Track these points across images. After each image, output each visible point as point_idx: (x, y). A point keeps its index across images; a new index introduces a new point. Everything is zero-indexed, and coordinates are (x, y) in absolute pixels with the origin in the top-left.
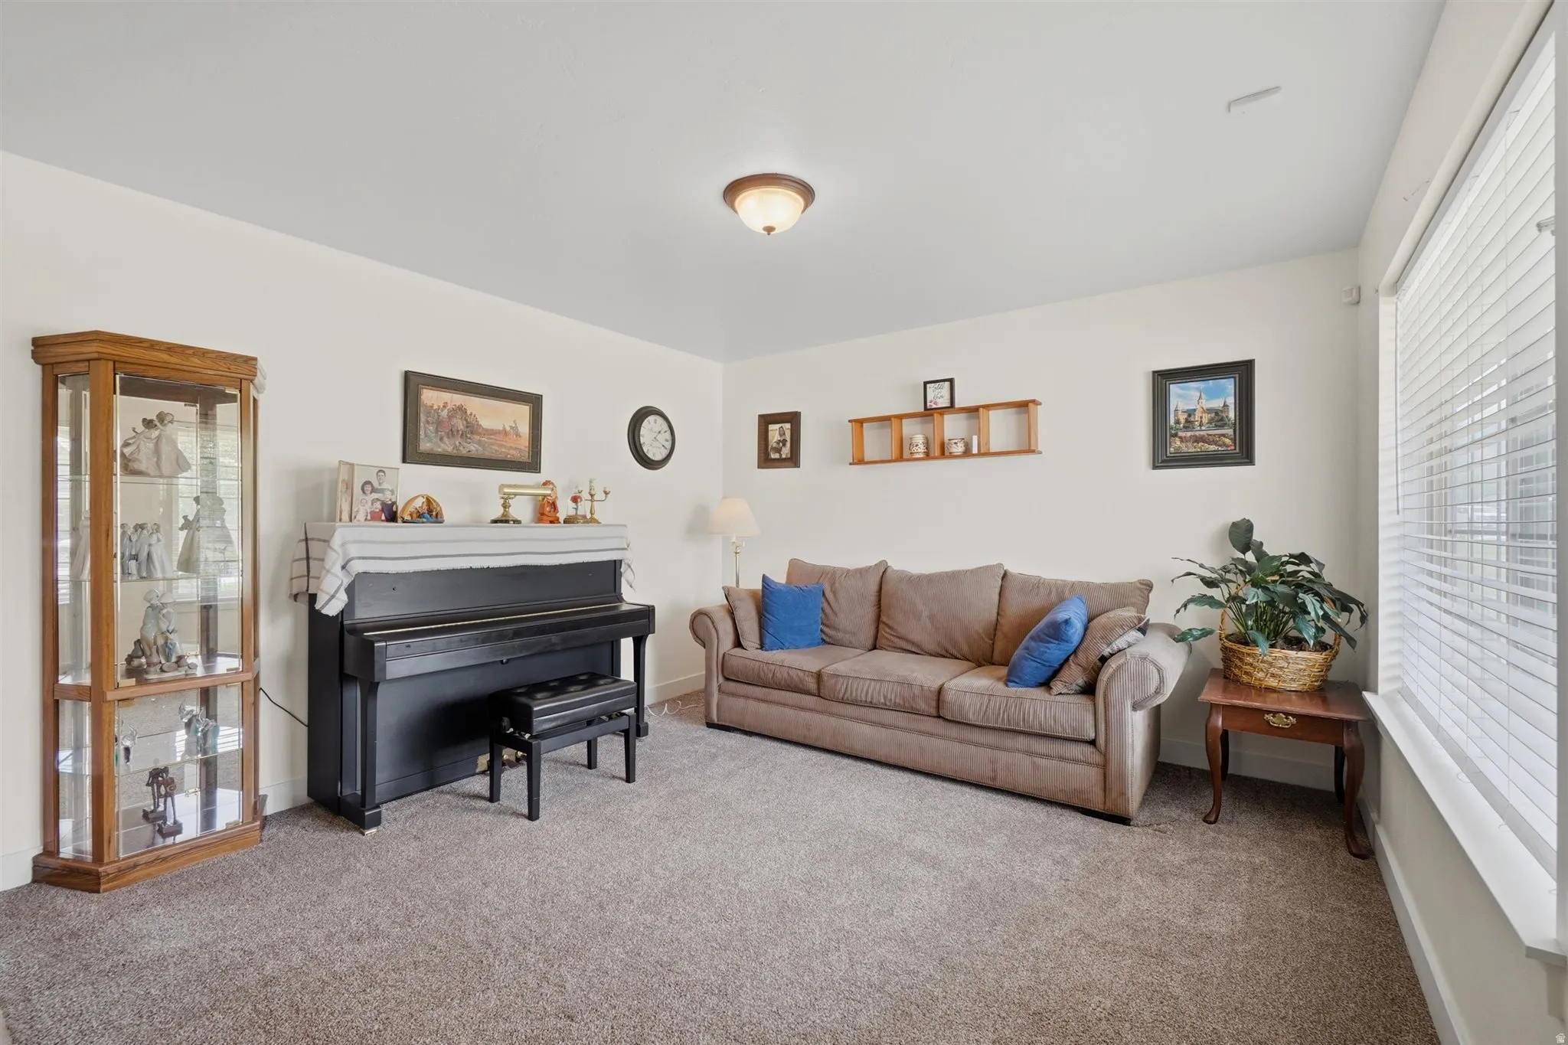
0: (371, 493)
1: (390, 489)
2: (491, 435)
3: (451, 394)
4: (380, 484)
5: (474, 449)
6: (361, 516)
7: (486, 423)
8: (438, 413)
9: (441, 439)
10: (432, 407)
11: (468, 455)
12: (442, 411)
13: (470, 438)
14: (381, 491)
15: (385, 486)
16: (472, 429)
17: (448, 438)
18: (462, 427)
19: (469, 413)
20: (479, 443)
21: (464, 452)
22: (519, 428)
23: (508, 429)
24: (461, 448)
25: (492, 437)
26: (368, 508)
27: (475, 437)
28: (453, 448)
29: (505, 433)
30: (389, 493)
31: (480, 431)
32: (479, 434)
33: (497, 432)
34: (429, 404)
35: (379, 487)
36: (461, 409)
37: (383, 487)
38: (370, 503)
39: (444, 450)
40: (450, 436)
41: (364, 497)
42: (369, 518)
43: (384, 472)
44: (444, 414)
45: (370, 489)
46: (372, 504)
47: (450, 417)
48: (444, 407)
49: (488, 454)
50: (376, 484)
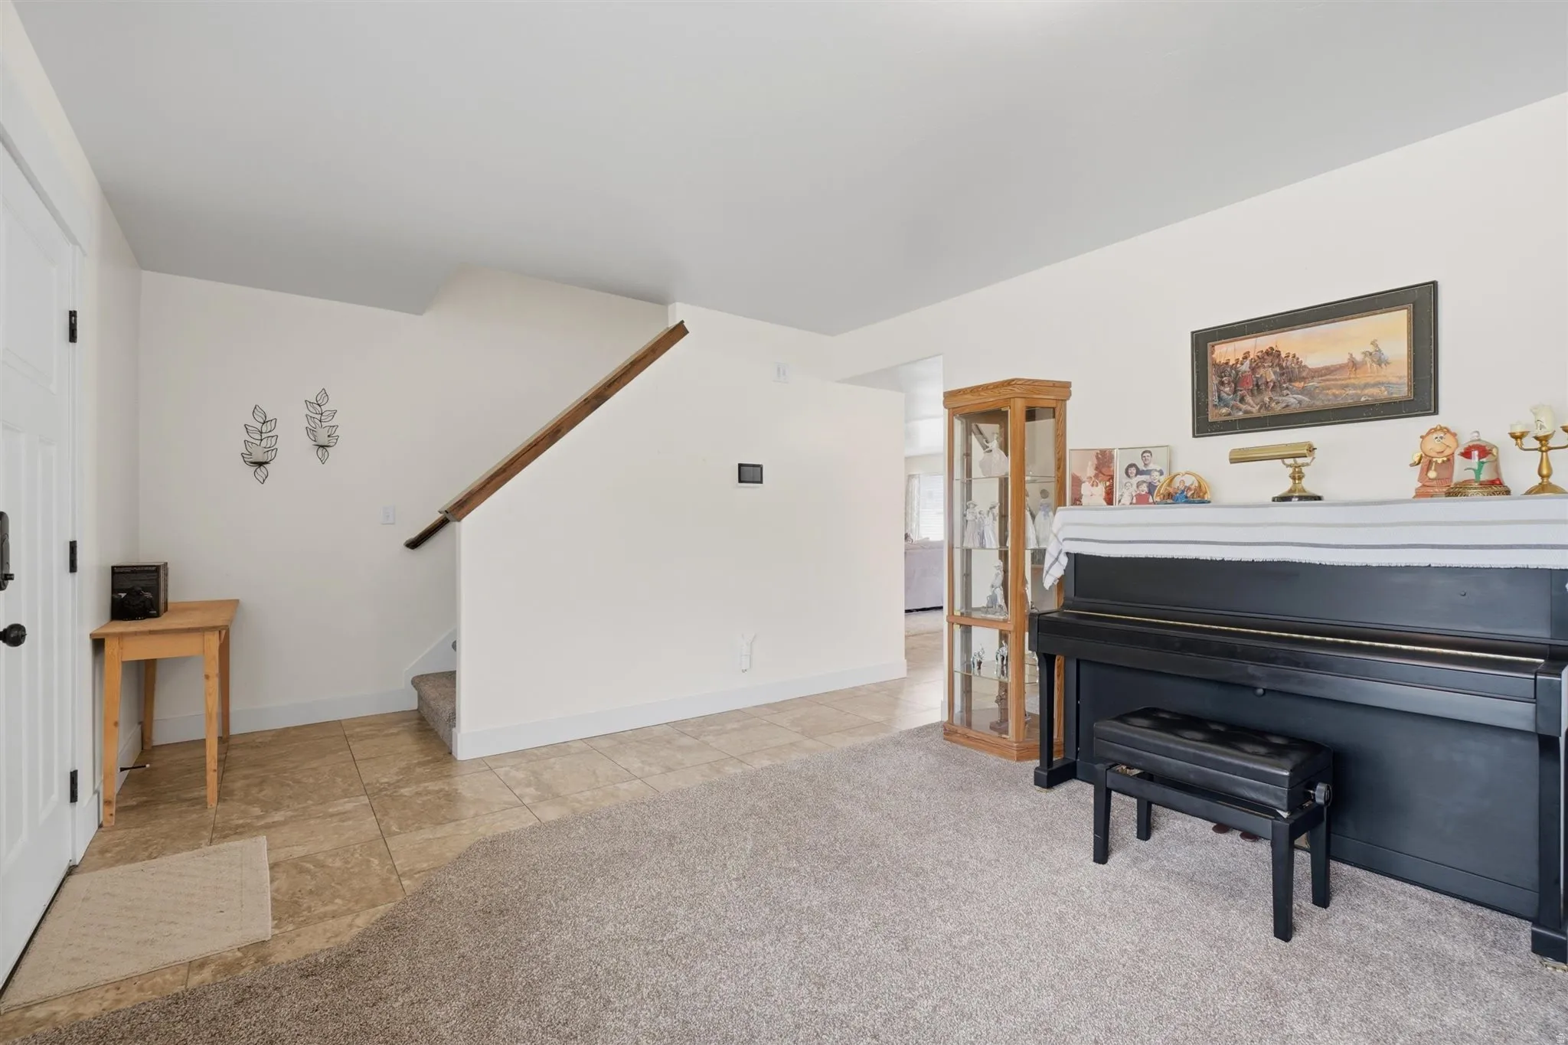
0: (1136, 475)
1: (1158, 469)
2: (1326, 375)
3: (1254, 339)
4: (1146, 465)
5: (1293, 400)
6: (1126, 500)
7: (1312, 361)
8: (1235, 369)
9: (1242, 400)
10: (1227, 363)
11: (1287, 411)
12: (1242, 364)
13: (1287, 388)
14: (1148, 472)
15: (1151, 467)
16: (1290, 373)
17: (1253, 395)
18: (1273, 377)
19: (1283, 355)
20: (1303, 391)
21: (1277, 409)
22: (1384, 351)
23: (1358, 357)
24: (1273, 404)
25: (1328, 377)
26: (1133, 490)
27: (1297, 384)
28: (1260, 408)
29: (1354, 365)
30: (1158, 474)
31: (1304, 374)
32: (1304, 379)
33: (1340, 368)
34: (1223, 361)
35: (1145, 469)
36: (1272, 354)
37: (1149, 468)
38: (1135, 486)
39: (1246, 412)
40: (1255, 392)
41: (1128, 480)
42: (1134, 501)
43: (1150, 452)
44: (1245, 367)
45: (1135, 472)
46: (1138, 487)
47: (1253, 370)
48: (1245, 358)
49: (1319, 404)
50: (1141, 467)
